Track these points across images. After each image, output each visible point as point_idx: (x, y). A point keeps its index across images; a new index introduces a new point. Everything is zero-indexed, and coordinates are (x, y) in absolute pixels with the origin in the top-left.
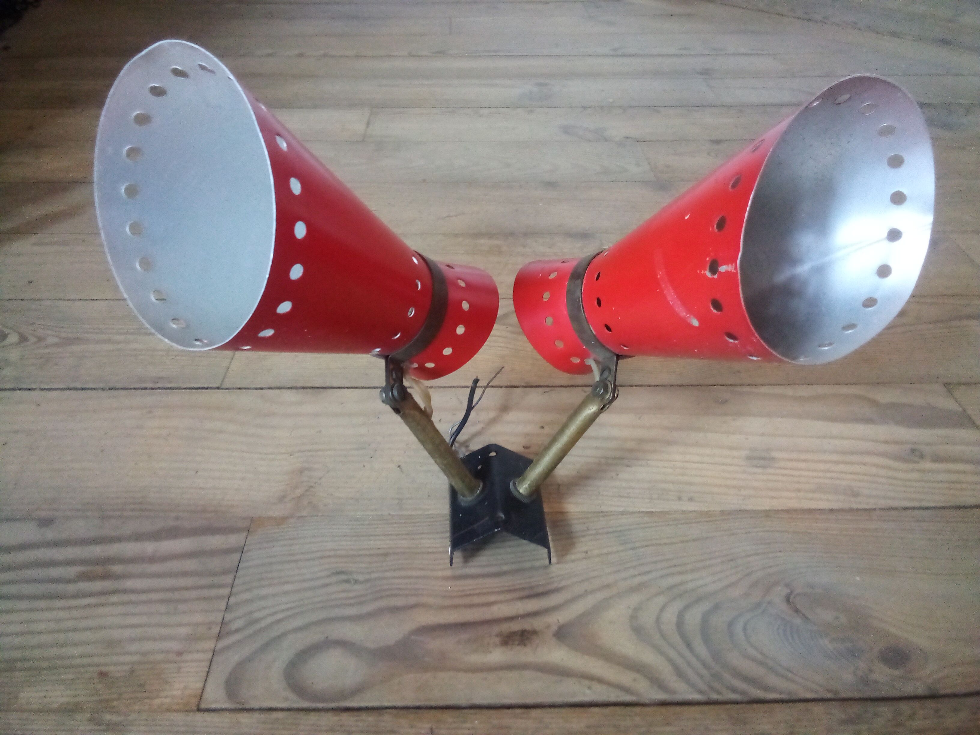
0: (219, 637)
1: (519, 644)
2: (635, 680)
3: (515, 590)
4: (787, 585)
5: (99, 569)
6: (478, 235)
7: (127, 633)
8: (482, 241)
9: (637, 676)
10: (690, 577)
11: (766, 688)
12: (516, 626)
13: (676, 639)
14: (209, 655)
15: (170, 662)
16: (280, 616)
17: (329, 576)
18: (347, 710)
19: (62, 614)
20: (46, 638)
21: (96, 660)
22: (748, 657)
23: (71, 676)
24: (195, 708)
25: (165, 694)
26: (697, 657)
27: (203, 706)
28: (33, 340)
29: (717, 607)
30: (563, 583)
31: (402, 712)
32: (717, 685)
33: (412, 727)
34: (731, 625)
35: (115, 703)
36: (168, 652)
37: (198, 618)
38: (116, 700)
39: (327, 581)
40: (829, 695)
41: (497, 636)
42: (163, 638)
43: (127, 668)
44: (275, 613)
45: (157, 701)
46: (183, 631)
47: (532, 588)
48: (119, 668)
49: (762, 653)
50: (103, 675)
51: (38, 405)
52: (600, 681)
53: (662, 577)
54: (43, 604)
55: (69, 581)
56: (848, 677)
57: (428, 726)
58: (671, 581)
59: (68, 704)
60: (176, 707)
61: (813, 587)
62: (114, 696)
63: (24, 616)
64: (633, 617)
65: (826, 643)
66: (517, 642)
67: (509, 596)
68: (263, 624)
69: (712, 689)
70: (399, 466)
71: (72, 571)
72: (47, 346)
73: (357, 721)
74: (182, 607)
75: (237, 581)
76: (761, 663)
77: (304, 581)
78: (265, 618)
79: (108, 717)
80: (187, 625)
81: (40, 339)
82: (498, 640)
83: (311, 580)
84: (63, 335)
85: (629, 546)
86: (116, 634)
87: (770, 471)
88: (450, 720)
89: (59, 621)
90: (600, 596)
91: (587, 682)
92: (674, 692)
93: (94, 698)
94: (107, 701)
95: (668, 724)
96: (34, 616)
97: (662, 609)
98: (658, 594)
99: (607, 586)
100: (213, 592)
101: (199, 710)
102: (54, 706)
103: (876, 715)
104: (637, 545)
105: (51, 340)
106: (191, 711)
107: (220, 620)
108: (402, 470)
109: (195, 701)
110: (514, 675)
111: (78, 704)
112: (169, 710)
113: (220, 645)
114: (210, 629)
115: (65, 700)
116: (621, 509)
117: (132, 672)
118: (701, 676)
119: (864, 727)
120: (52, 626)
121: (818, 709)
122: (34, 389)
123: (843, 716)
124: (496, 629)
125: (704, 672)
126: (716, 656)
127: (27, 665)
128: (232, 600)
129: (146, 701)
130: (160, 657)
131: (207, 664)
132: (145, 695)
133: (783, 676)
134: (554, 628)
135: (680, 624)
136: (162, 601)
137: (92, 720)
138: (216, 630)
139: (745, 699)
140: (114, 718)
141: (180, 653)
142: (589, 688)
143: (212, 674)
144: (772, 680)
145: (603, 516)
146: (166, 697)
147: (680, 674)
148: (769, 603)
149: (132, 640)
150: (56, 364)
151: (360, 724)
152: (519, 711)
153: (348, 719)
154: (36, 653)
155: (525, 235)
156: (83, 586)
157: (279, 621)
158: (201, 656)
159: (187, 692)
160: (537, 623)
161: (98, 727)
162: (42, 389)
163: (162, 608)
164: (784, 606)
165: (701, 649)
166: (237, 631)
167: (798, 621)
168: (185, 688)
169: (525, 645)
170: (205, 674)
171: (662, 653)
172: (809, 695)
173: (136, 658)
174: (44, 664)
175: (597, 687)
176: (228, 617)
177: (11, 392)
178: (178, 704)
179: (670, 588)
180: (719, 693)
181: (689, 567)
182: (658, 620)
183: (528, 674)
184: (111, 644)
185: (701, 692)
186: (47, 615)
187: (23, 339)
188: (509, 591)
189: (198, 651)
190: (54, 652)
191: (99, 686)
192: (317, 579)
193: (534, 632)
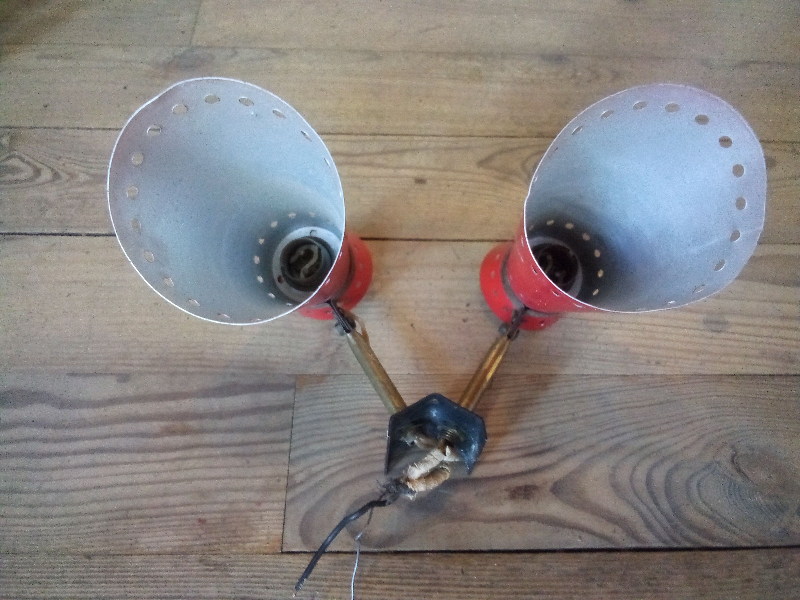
0: (288, 488)
1: (524, 498)
2: (615, 531)
3: (518, 449)
4: (732, 447)
5: (178, 424)
6: (458, 55)
7: (213, 484)
8: (462, 63)
9: (617, 527)
10: (657, 438)
11: (712, 539)
12: (520, 482)
13: (645, 495)
14: (282, 505)
15: (252, 511)
16: (333, 470)
17: (367, 433)
18: (396, 553)
19: (157, 467)
20: (149, 488)
21: (193, 508)
22: (700, 511)
23: (176, 523)
24: (280, 551)
25: (254, 538)
26: (663, 512)
27: (285, 549)
28: (65, 177)
29: (677, 467)
30: (556, 443)
31: (439, 555)
32: (677, 536)
33: (447, 568)
34: (687, 484)
35: (216, 547)
36: (249, 502)
37: (268, 471)
38: (216, 543)
39: (367, 437)
40: (759, 544)
41: (506, 490)
42: (244, 489)
43: (219, 516)
44: (329, 467)
45: (249, 545)
46: (258, 483)
47: (530, 447)
48: (213, 515)
49: (712, 509)
50: (202, 522)
51: (88, 253)
52: (589, 531)
53: (634, 438)
54: (139, 457)
55: (157, 435)
56: (775, 528)
57: (460, 567)
58: (642, 442)
59: (180, 547)
60: (265, 551)
61: (752, 448)
62: (214, 541)
63: (127, 468)
64: (612, 476)
65: (760, 499)
66: (522, 497)
67: (513, 454)
68: (320, 477)
69: (674, 540)
70: (412, 325)
71: (157, 426)
72: (80, 185)
73: (406, 563)
74: (253, 460)
75: (294, 438)
76: (710, 517)
77: (348, 437)
78: (321, 471)
79: (213, 558)
80: (261, 477)
81: (72, 176)
82: (506, 494)
83: (354, 436)
84: (92, 171)
85: (609, 408)
86: (205, 485)
87: (723, 335)
88: (476, 563)
89: (157, 472)
90: (586, 455)
91: (578, 533)
92: (644, 542)
93: (199, 542)
94: (210, 544)
95: (639, 568)
96: (135, 468)
97: (635, 469)
98: (631, 454)
99: (591, 446)
100: (276, 447)
101: (283, 553)
102: (169, 549)
103: (792, 560)
104: (615, 407)
105: (83, 177)
106: (278, 554)
107: (286, 473)
108: (414, 328)
109: (279, 544)
110: (522, 525)
111: (187, 547)
112: (259, 553)
113: (290, 496)
114: (279, 481)
115: (177, 543)
116: (600, 373)
117: (224, 520)
118: (664, 527)
119: (783, 570)
120: (151, 477)
121: (751, 555)
122: (79, 235)
123: (769, 562)
124: (504, 484)
125: (668, 525)
126: (676, 510)
127: (140, 513)
128: (293, 455)
129: (240, 544)
130: (243, 506)
131: (282, 512)
132: (238, 539)
133: (726, 528)
134: (550, 484)
135: (649, 481)
136: (235, 455)
137: (201, 561)
138: (284, 482)
139: (697, 546)
140: (219, 559)
141: (259, 503)
142: (580, 538)
143: (288, 522)
144: (718, 532)
145: (586, 379)
146: (255, 542)
147: (649, 526)
148: (718, 463)
149: (219, 491)
150: (93, 206)
151: (408, 566)
152: (527, 555)
153: (398, 562)
154: (145, 502)
155: (503, 55)
156: (168, 440)
157: (333, 475)
158: (276, 505)
159: (271, 537)
160: (537, 479)
161: (208, 567)
162: (88, 235)
163: (238, 461)
164: (729, 466)
165: (665, 504)
166: (302, 483)
167: (740, 480)
168: (269, 534)
169: (528, 499)
170: (282, 522)
171: (635, 508)
172: (744, 544)
173: (225, 507)
174: (153, 512)
175: (585, 536)
176: (292, 470)
177: (60, 237)
178: (265, 548)
179: (642, 448)
180: (677, 542)
181: (656, 429)
182: (631, 479)
183: (532, 524)
184: (202, 493)
185: (664, 541)
186: (145, 467)
187: (56, 176)
188: (513, 450)
189: (274, 502)
190: (158, 501)
191: (201, 531)
192: (359, 435)
193: (535, 488)
